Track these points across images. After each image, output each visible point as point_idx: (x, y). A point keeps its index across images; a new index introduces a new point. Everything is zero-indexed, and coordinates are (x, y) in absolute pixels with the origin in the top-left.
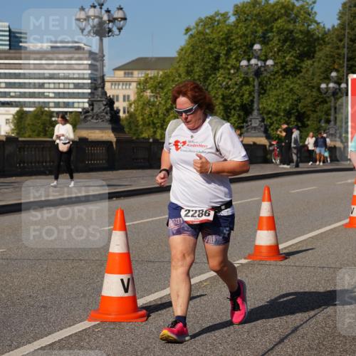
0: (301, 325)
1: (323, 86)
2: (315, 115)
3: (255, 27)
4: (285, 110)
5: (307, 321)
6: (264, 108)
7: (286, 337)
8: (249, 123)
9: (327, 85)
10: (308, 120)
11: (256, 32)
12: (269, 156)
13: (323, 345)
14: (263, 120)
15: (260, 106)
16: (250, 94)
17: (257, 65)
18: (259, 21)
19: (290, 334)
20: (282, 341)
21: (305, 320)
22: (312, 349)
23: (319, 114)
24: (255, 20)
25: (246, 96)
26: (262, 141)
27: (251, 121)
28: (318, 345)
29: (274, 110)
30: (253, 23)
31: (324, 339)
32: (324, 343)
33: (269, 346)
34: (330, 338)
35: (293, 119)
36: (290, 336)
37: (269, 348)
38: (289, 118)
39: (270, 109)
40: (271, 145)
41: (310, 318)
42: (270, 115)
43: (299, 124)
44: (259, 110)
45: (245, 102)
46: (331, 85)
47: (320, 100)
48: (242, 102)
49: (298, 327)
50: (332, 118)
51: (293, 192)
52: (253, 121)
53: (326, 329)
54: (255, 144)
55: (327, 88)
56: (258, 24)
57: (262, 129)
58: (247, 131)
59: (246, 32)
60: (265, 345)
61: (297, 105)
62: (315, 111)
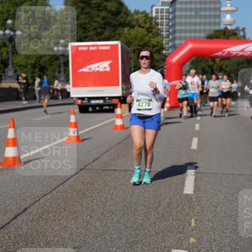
0: (29, 206)
1: (55, 49)
2: (52, 68)
3: (8, 8)
4: (31, 64)
5: (34, 204)
6: (17, 63)
7: (19, 215)
8: (6, 74)
9: (58, 48)
10: (47, 71)
11: (10, 11)
12: (20, 96)
13: (41, 218)
14: (16, 71)
15: (15, 61)
16: (7, 53)
17: (10, 34)
18: (12, 3)
19: (21, 213)
20: (16, 217)
21: (32, 203)
22: (34, 221)
23: (54, 67)
24: (8, 2)
25: (4, 54)
26: (15, 85)
27: (7, 72)
28: (38, 218)
29: (23, 64)
30: (7, 4)
31: (43, 214)
32: (43, 216)
33: (7, 221)
34: (46, 214)
35: (37, 70)
36: (21, 215)
37: (7, 222)
38: (35, 70)
39: (21, 63)
40: (21, 88)
41: (36, 202)
42: (22, 68)
43: (41, 74)
44: (13, 64)
45: (4, 58)
46: (61, 48)
47: (54, 58)
48: (2, 58)
49: (28, 208)
50: (62, 70)
51: (35, 119)
52: (9, 72)
53: (45, 208)
54: (10, 88)
55: (58, 50)
56: (10, 5)
57: (15, 77)
58: (5, 79)
59: (3, 11)
60: (5, 221)
61: (39, 61)
62: (51, 65)
